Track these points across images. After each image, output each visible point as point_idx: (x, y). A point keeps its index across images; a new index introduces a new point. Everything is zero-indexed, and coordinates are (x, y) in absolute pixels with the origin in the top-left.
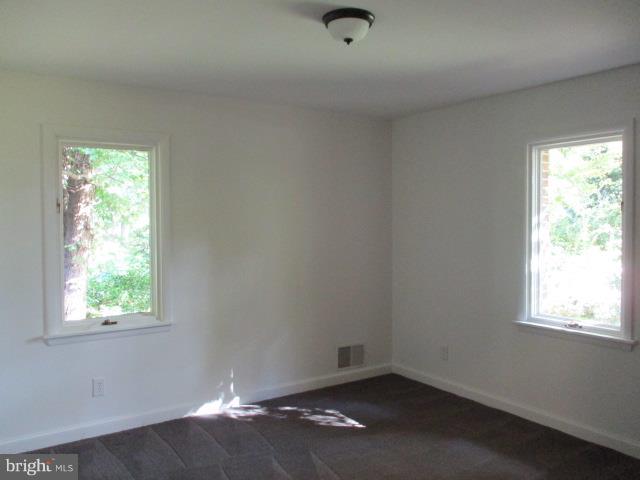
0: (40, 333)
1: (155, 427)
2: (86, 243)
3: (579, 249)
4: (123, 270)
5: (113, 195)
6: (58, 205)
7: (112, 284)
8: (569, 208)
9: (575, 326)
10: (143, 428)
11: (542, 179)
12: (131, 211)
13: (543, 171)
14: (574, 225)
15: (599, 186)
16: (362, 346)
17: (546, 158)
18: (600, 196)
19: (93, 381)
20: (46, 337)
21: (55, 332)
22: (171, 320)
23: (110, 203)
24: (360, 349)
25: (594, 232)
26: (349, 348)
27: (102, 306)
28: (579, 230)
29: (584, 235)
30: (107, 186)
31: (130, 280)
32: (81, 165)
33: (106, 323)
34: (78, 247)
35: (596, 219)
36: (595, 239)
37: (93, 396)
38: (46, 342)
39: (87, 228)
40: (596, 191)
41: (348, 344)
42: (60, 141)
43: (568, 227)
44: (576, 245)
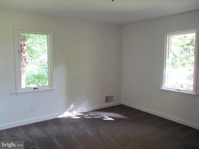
0: (14, 92)
1: (50, 120)
2: (25, 64)
3: (176, 67)
4: (36, 73)
5: (33, 49)
6: (19, 52)
7: (33, 77)
8: (175, 55)
9: (179, 90)
10: (46, 121)
11: (170, 45)
12: (39, 55)
13: (170, 42)
14: (175, 60)
15: (184, 48)
16: (113, 96)
17: (171, 38)
18: (183, 51)
19: (31, 106)
20: (16, 93)
21: (19, 91)
22: (55, 88)
23: (32, 52)
24: (112, 97)
25: (182, 62)
26: (109, 97)
27: (30, 84)
28: (177, 61)
29: (178, 63)
30: (31, 46)
31: (39, 76)
32: (23, 40)
33: (35, 89)
34: (23, 66)
35: (182, 58)
36: (182, 64)
37: (31, 111)
38: (16, 94)
39: (25, 60)
40: (183, 49)
41: (108, 96)
42: (19, 31)
43: (173, 61)
44: (176, 66)
